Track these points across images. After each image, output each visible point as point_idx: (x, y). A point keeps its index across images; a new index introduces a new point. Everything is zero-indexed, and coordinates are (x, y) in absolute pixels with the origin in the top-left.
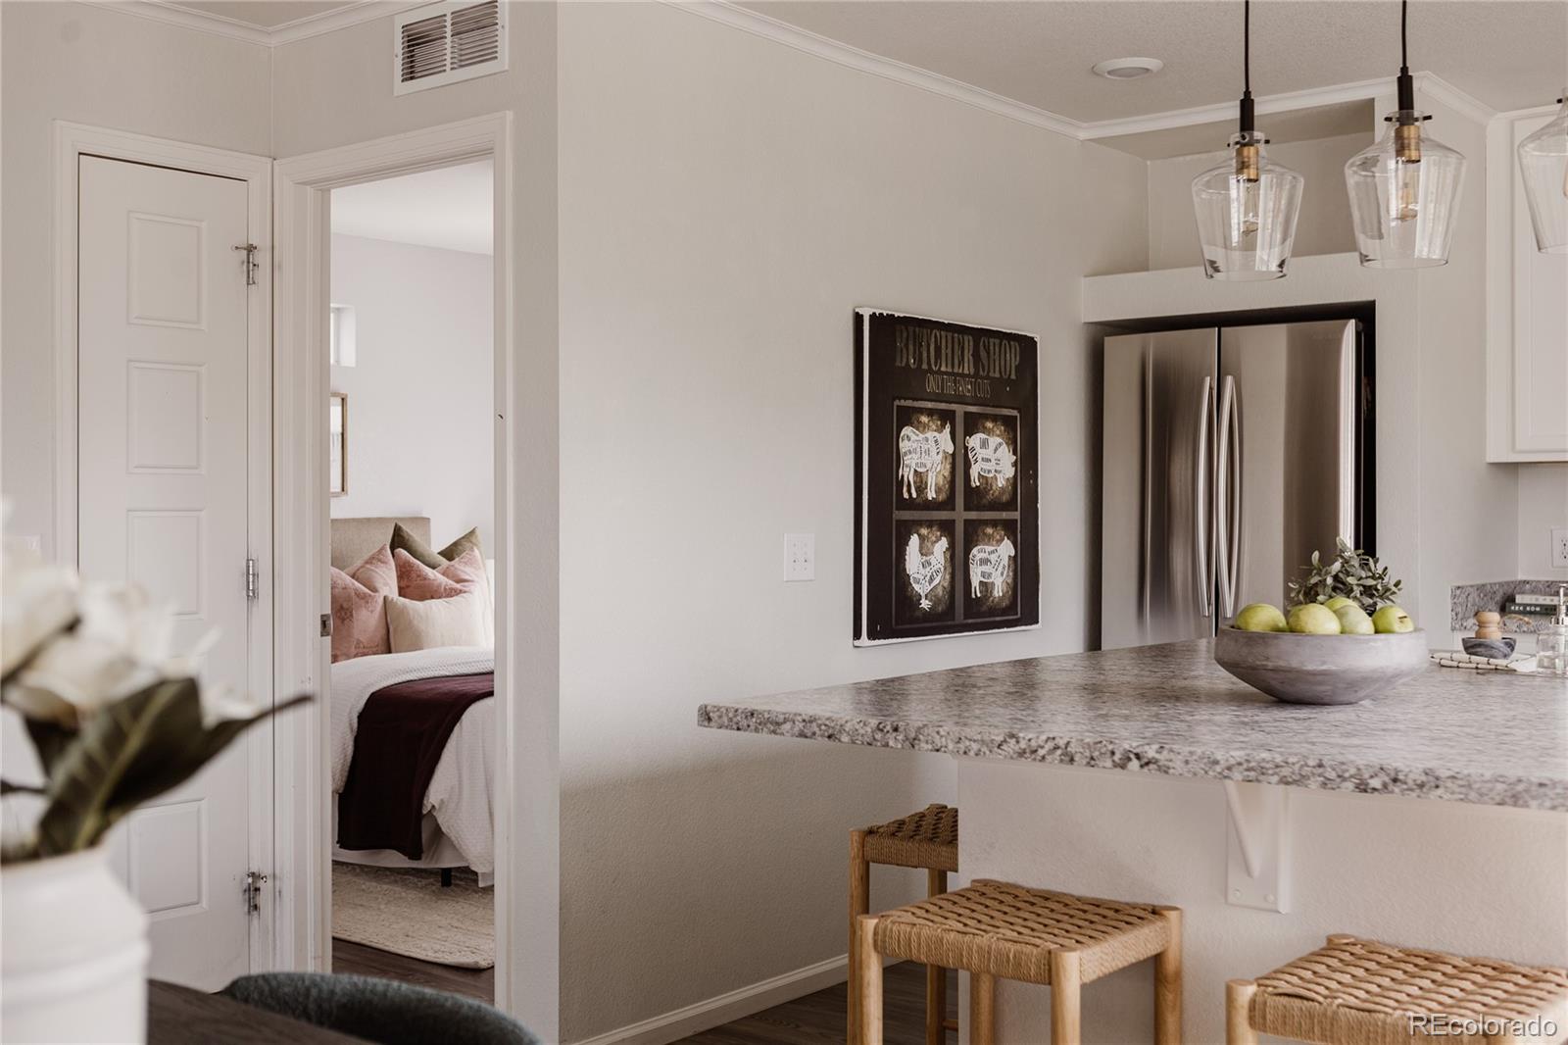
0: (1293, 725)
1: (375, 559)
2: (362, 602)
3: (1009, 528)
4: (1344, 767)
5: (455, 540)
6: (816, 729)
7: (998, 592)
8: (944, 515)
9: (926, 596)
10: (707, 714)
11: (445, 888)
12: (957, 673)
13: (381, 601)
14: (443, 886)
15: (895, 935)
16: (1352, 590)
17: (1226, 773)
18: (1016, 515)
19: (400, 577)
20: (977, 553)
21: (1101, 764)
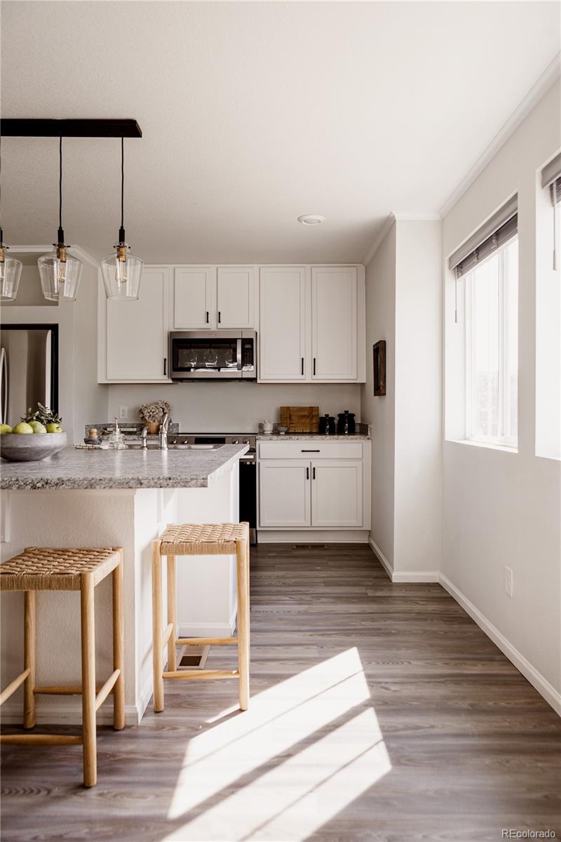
16: (42, 421)
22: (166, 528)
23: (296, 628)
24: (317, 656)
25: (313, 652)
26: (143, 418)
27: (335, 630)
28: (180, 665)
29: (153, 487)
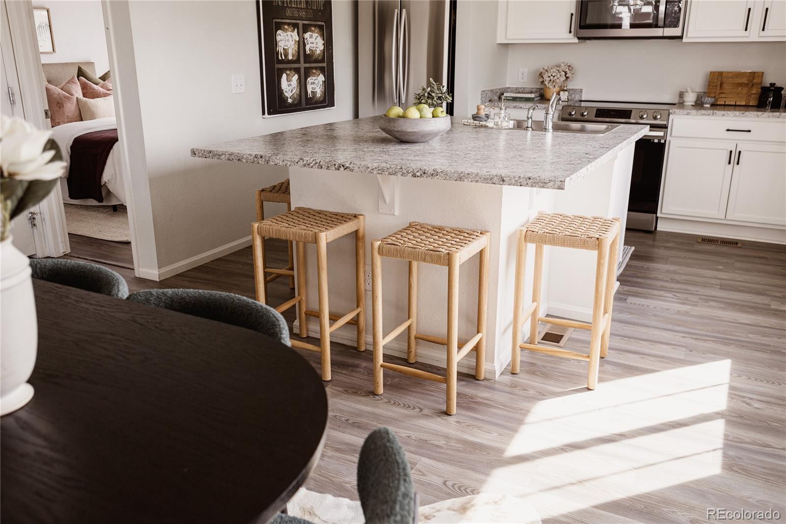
0: (400, 152)
1: (71, 81)
2: (67, 100)
3: (322, 70)
4: (409, 169)
5: (106, 72)
6: (234, 157)
7: (319, 95)
8: (296, 66)
9: (290, 97)
10: (194, 152)
11: (115, 212)
12: (292, 132)
13: (75, 99)
14: (114, 211)
15: (264, 229)
16: (434, 98)
17: (371, 171)
18: (325, 65)
19: (83, 89)
20: (309, 80)
21: (331, 169)
22: (536, 215)
23: (670, 327)
24: (682, 357)
25: (680, 354)
26: (542, 82)
27: (713, 337)
28: (542, 339)
29: (514, 185)
